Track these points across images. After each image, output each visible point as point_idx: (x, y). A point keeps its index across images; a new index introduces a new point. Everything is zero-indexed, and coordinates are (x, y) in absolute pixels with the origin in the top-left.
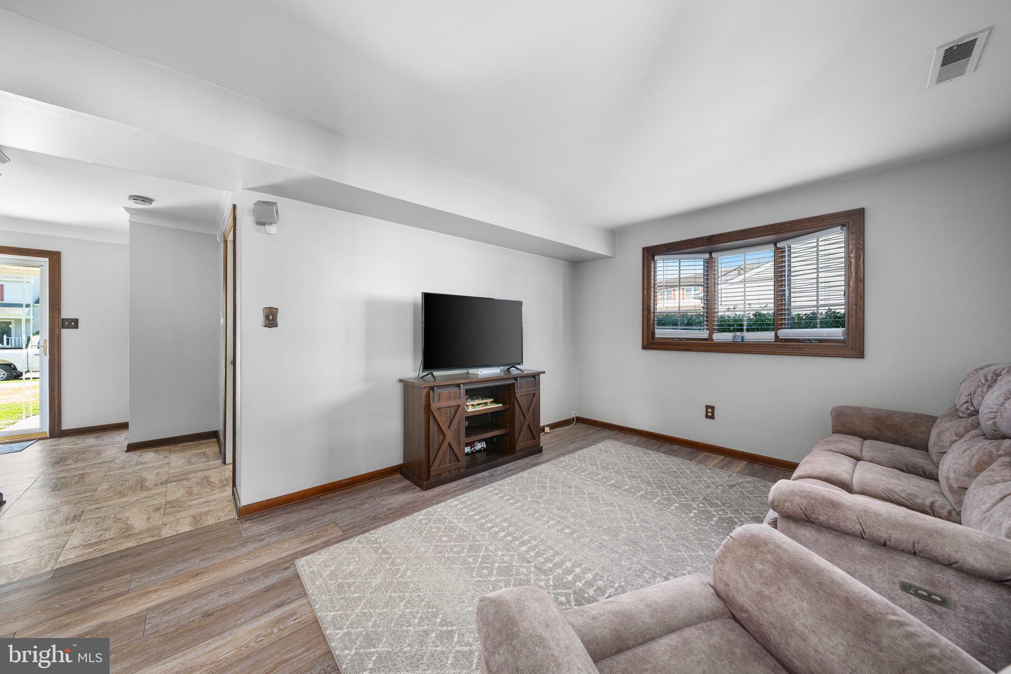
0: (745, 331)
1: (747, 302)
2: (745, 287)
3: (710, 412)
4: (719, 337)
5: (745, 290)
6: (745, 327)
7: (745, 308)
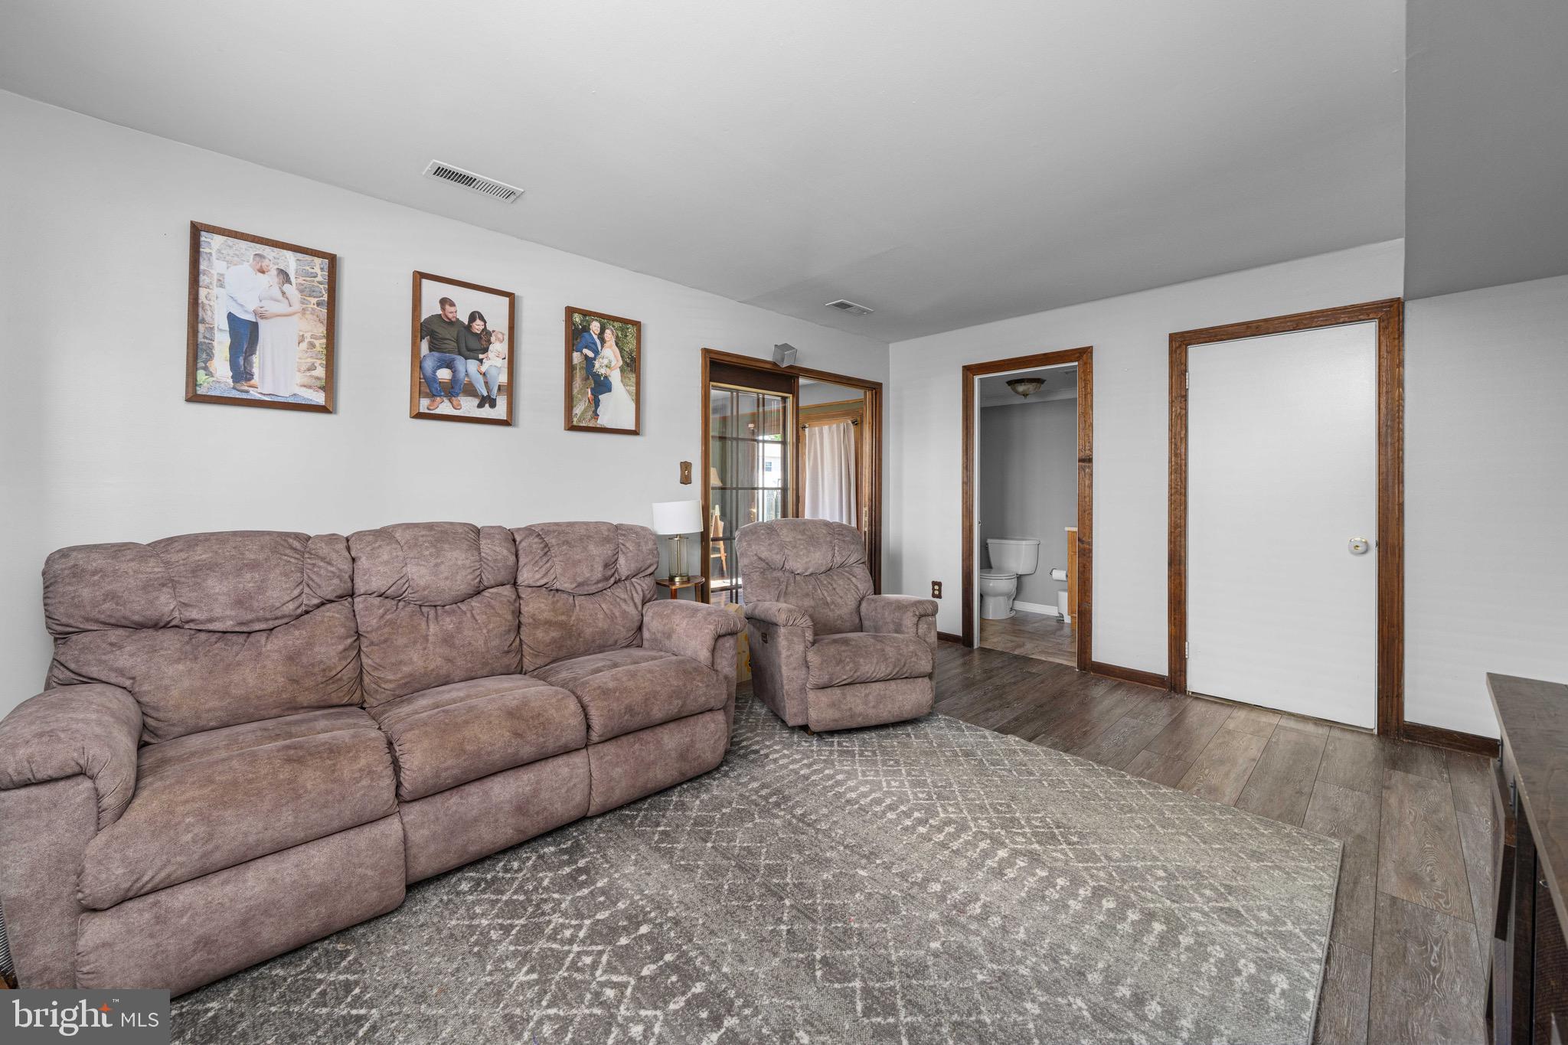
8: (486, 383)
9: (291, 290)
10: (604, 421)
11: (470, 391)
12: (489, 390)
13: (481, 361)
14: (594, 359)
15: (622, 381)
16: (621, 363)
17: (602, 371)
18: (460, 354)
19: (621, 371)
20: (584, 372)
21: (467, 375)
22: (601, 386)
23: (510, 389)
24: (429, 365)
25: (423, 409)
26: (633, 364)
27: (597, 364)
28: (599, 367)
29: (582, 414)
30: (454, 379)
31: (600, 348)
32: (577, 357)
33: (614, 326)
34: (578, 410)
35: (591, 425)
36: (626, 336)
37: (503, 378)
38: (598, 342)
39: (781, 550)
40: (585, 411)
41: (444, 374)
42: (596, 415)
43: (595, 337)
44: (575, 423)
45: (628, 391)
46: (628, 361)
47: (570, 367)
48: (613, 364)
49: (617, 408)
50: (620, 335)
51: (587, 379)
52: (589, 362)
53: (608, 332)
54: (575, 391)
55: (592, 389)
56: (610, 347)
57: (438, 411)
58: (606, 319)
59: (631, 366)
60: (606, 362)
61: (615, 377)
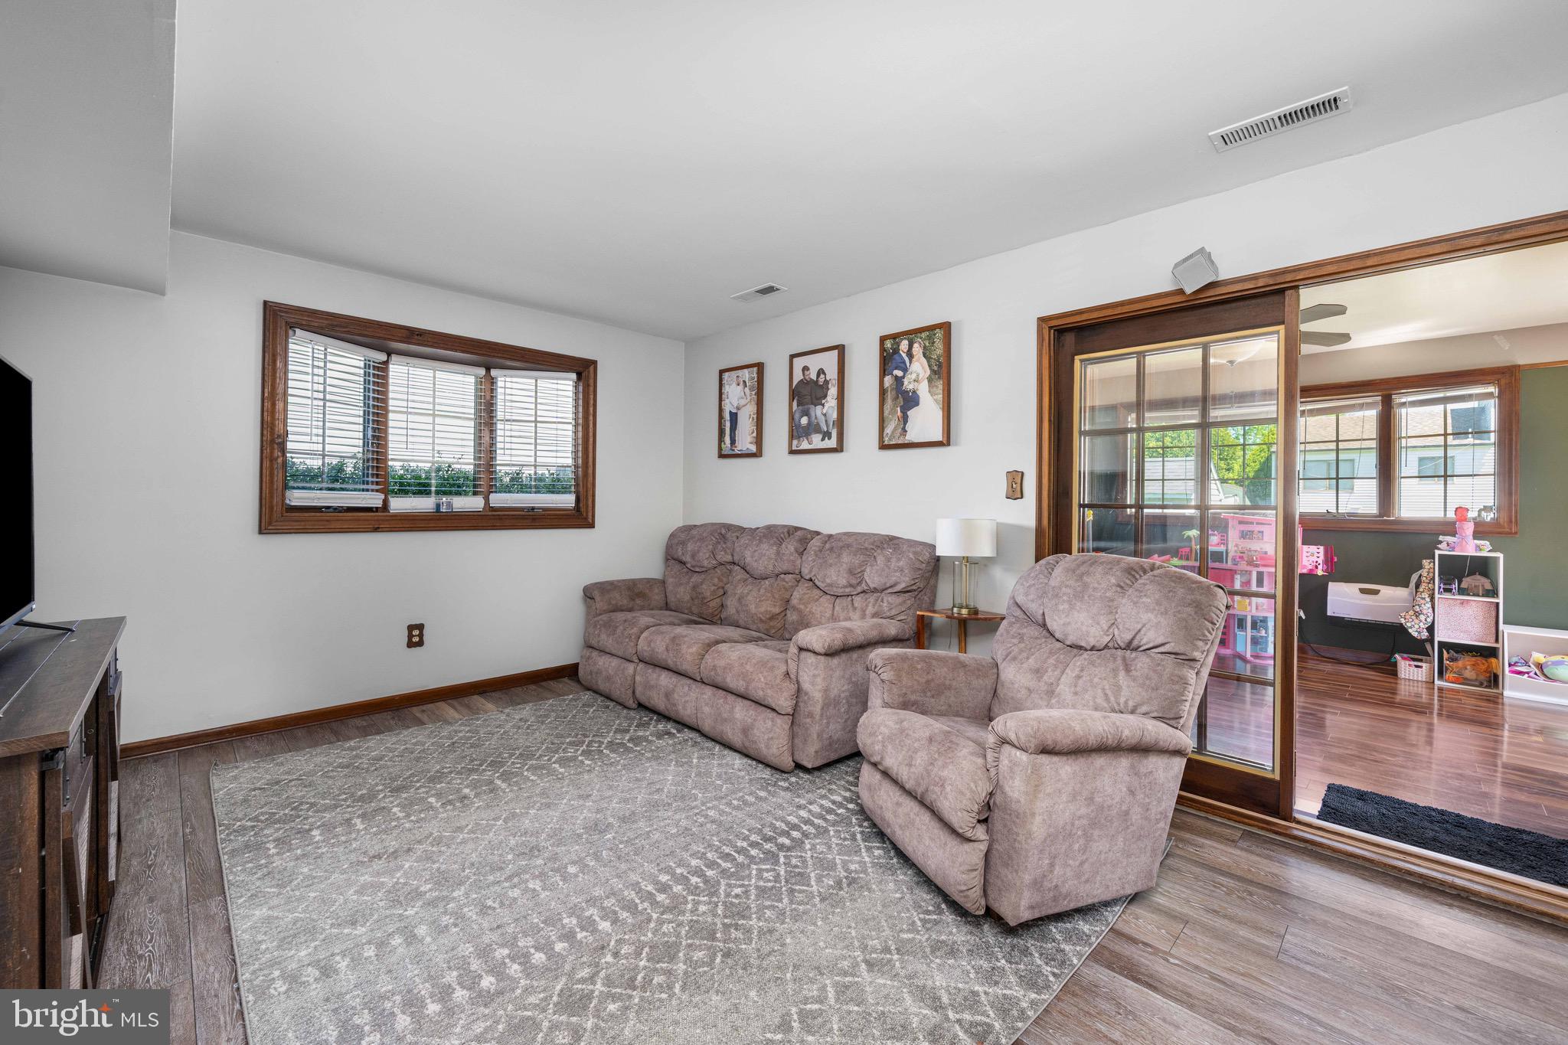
0: (433, 495)
1: (437, 448)
2: (434, 423)
3: (416, 636)
4: (400, 504)
5: (434, 428)
6: (433, 489)
7: (433, 457)
8: (826, 421)
9: (747, 389)
10: (912, 436)
11: (818, 430)
12: (828, 426)
13: (823, 405)
14: (903, 377)
15: (929, 392)
16: (928, 372)
17: (911, 387)
18: (812, 404)
19: (929, 381)
20: (894, 393)
21: (816, 418)
22: (910, 401)
23: (840, 423)
24: (797, 416)
25: (794, 448)
26: (942, 371)
27: (906, 382)
28: (908, 385)
29: (893, 432)
30: (809, 423)
31: (908, 364)
32: (888, 380)
33: (921, 338)
34: (888, 430)
35: (900, 442)
36: (934, 342)
37: (835, 416)
38: (907, 360)
39: (1040, 597)
40: (895, 429)
41: (804, 421)
42: (904, 431)
43: (904, 355)
44: (886, 443)
45: (936, 400)
46: (936, 368)
47: (883, 392)
48: (921, 376)
49: (925, 421)
50: (927, 344)
51: (897, 398)
52: (899, 381)
53: (916, 345)
54: (886, 413)
55: (901, 407)
56: (918, 360)
57: (801, 448)
58: (911, 334)
59: (939, 374)
60: (914, 376)
61: (923, 390)
